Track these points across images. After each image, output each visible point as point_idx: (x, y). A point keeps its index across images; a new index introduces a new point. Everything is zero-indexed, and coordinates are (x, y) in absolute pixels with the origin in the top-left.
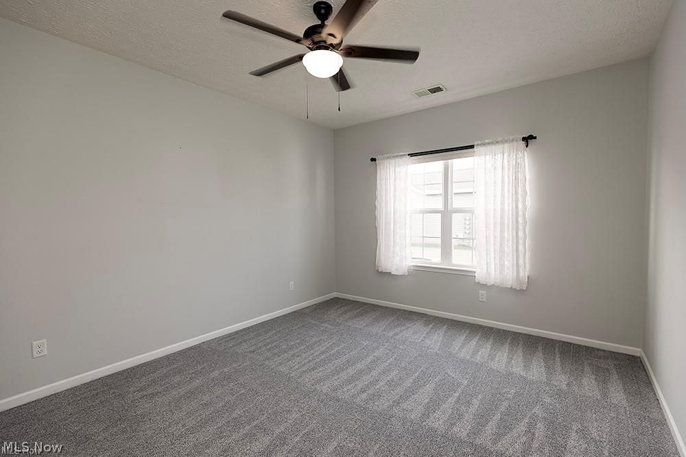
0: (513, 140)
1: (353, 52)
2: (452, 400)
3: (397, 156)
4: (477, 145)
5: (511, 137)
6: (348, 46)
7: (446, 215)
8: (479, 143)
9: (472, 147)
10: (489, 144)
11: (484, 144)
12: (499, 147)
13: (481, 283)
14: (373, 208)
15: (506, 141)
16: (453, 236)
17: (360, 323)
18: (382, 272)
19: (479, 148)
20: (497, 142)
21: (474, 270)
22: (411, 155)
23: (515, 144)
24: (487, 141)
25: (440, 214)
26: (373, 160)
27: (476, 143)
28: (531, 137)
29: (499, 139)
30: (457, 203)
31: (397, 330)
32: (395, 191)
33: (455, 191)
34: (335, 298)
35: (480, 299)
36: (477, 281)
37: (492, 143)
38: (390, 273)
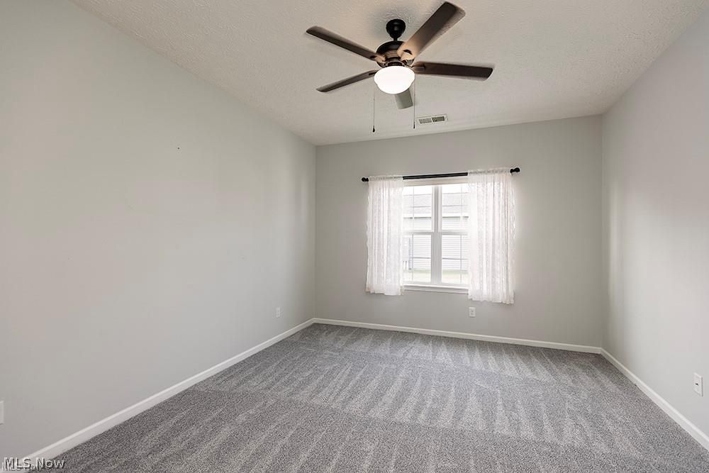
0: (502, 171)
1: (424, 68)
2: (500, 408)
3: (391, 178)
4: (471, 173)
5: (501, 168)
6: (420, 62)
7: (436, 236)
8: (472, 171)
9: (466, 174)
10: (481, 173)
11: (476, 173)
12: (490, 176)
13: (474, 299)
14: (364, 228)
15: (496, 172)
16: (443, 257)
17: (362, 347)
18: (374, 293)
19: (472, 175)
20: (489, 172)
21: (467, 288)
22: (405, 178)
23: (504, 174)
24: (479, 170)
25: (430, 236)
26: (364, 180)
27: (468, 172)
28: (517, 170)
29: (491, 169)
30: (445, 226)
31: (403, 350)
32: (389, 211)
33: (444, 215)
34: (315, 324)
35: (470, 315)
36: (469, 298)
37: (484, 172)
38: (383, 294)
